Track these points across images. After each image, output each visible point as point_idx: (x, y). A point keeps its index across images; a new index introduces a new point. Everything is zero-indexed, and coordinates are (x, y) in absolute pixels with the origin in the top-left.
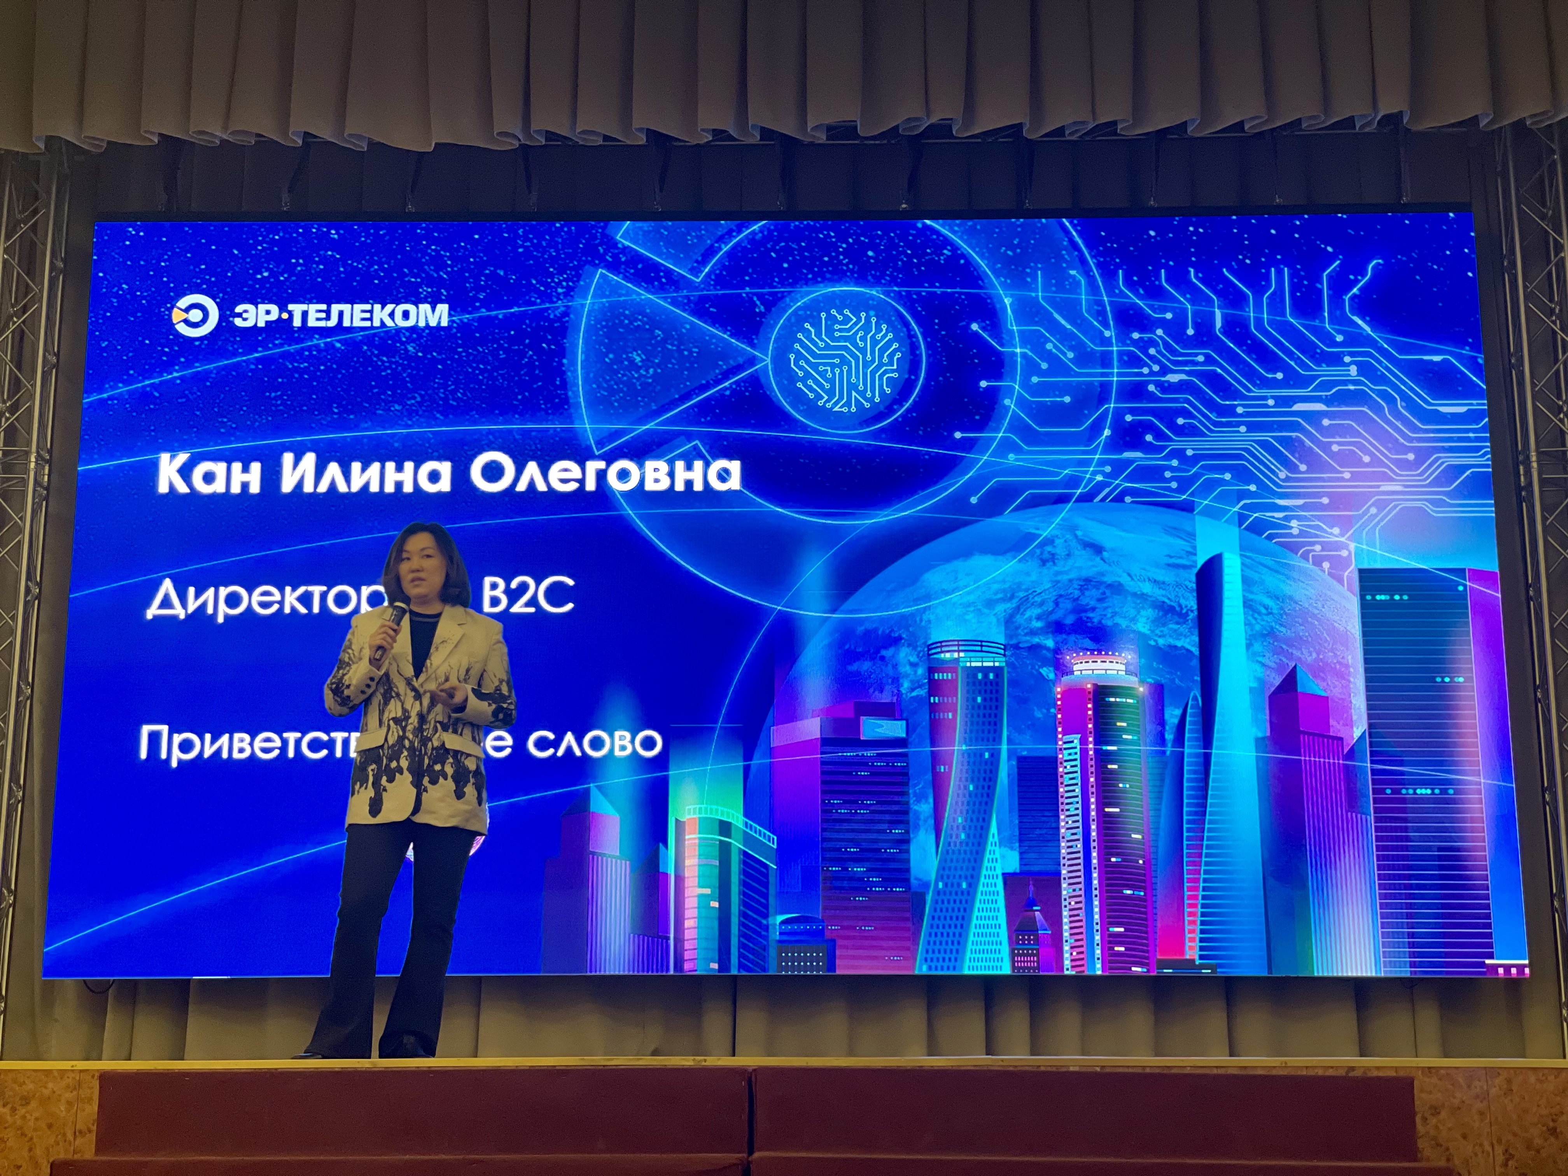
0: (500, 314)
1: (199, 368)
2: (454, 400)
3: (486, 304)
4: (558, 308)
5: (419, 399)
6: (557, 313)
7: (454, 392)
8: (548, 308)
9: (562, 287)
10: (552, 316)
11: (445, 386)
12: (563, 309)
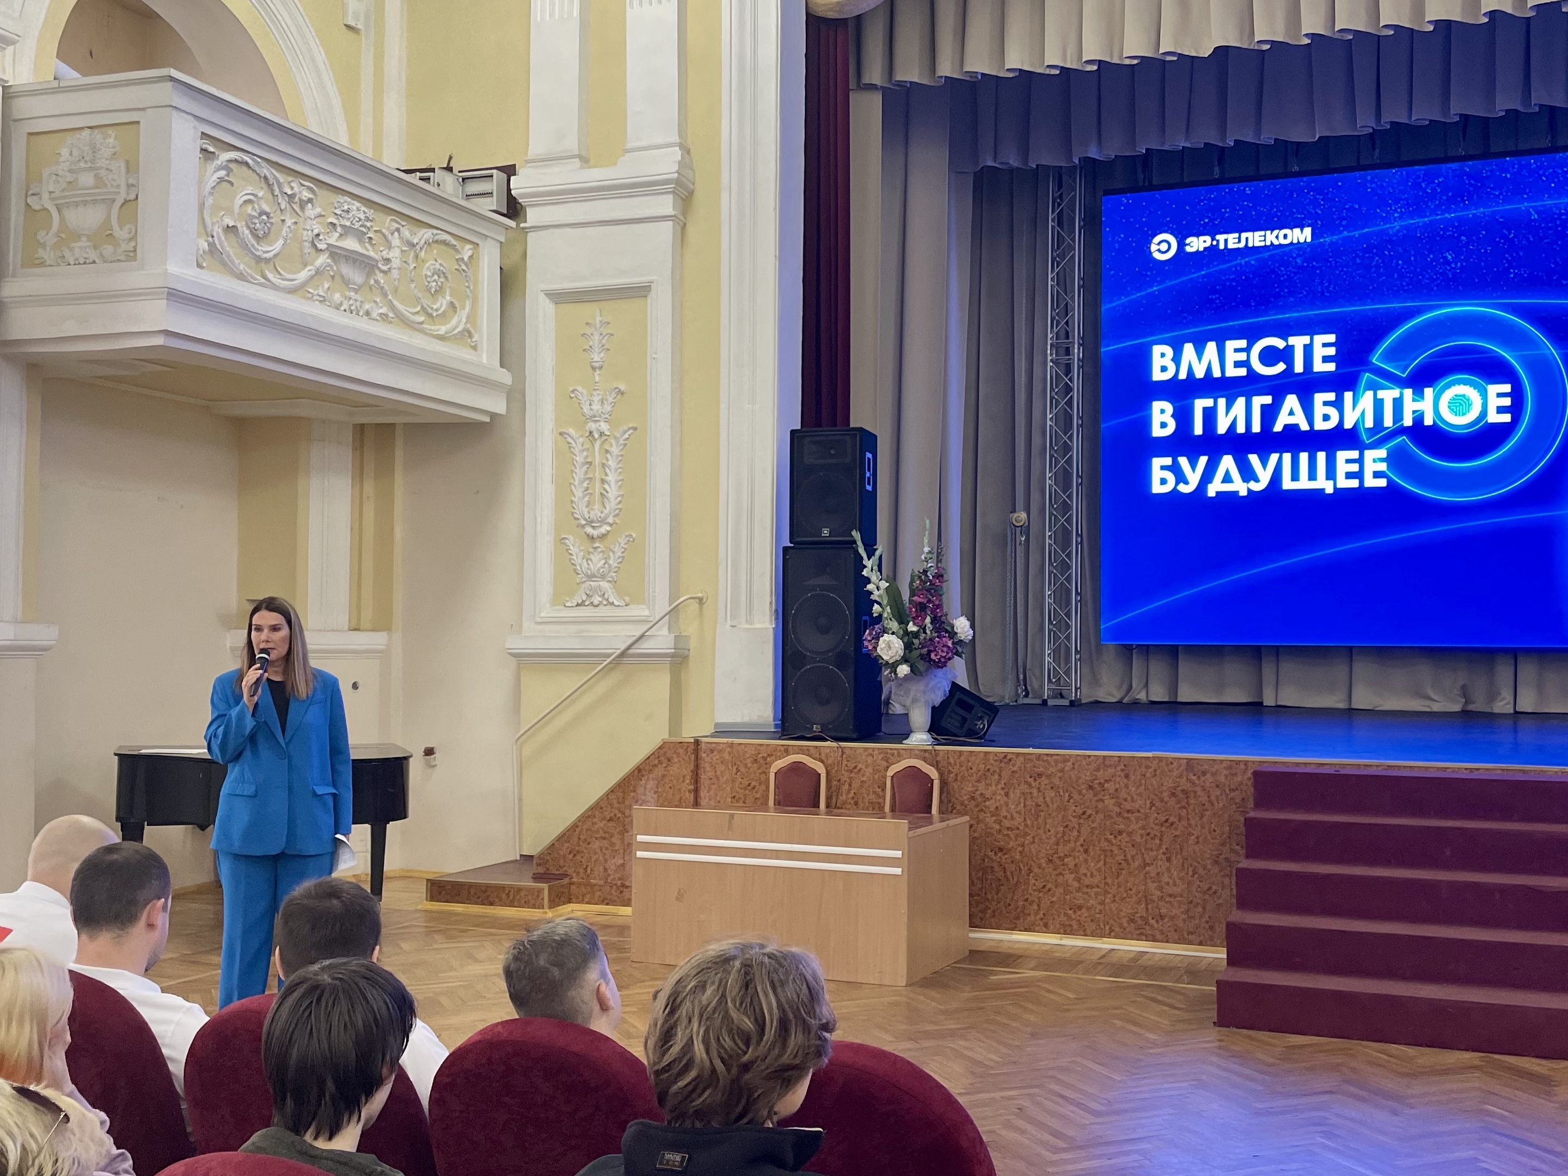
0: (1356, 234)
1: (1169, 283)
2: (1328, 292)
3: (1345, 228)
4: (1395, 227)
5: (1305, 293)
6: (1394, 231)
7: (1328, 287)
8: (1388, 228)
9: (1398, 212)
10: (1391, 233)
11: (1321, 283)
12: (1398, 227)
